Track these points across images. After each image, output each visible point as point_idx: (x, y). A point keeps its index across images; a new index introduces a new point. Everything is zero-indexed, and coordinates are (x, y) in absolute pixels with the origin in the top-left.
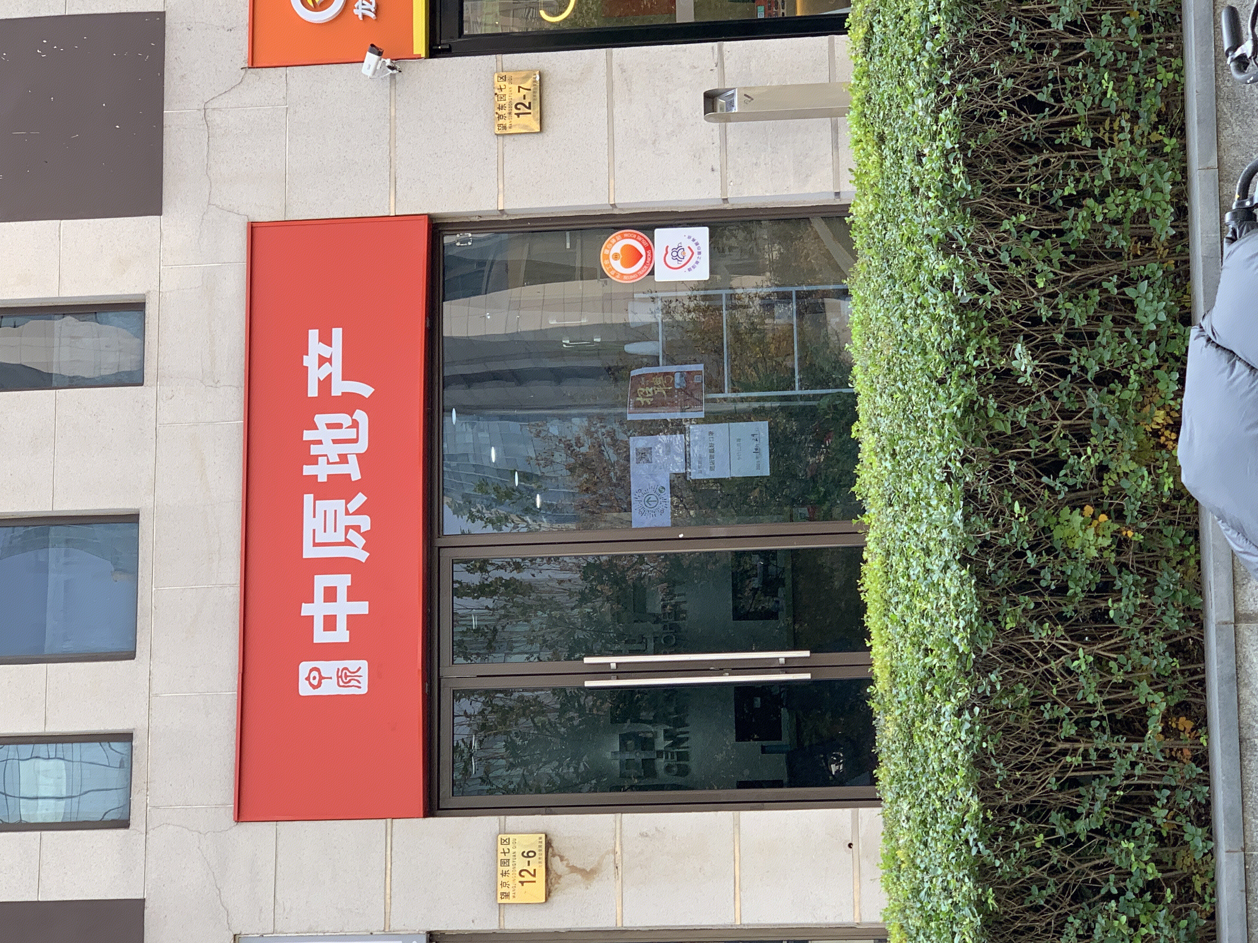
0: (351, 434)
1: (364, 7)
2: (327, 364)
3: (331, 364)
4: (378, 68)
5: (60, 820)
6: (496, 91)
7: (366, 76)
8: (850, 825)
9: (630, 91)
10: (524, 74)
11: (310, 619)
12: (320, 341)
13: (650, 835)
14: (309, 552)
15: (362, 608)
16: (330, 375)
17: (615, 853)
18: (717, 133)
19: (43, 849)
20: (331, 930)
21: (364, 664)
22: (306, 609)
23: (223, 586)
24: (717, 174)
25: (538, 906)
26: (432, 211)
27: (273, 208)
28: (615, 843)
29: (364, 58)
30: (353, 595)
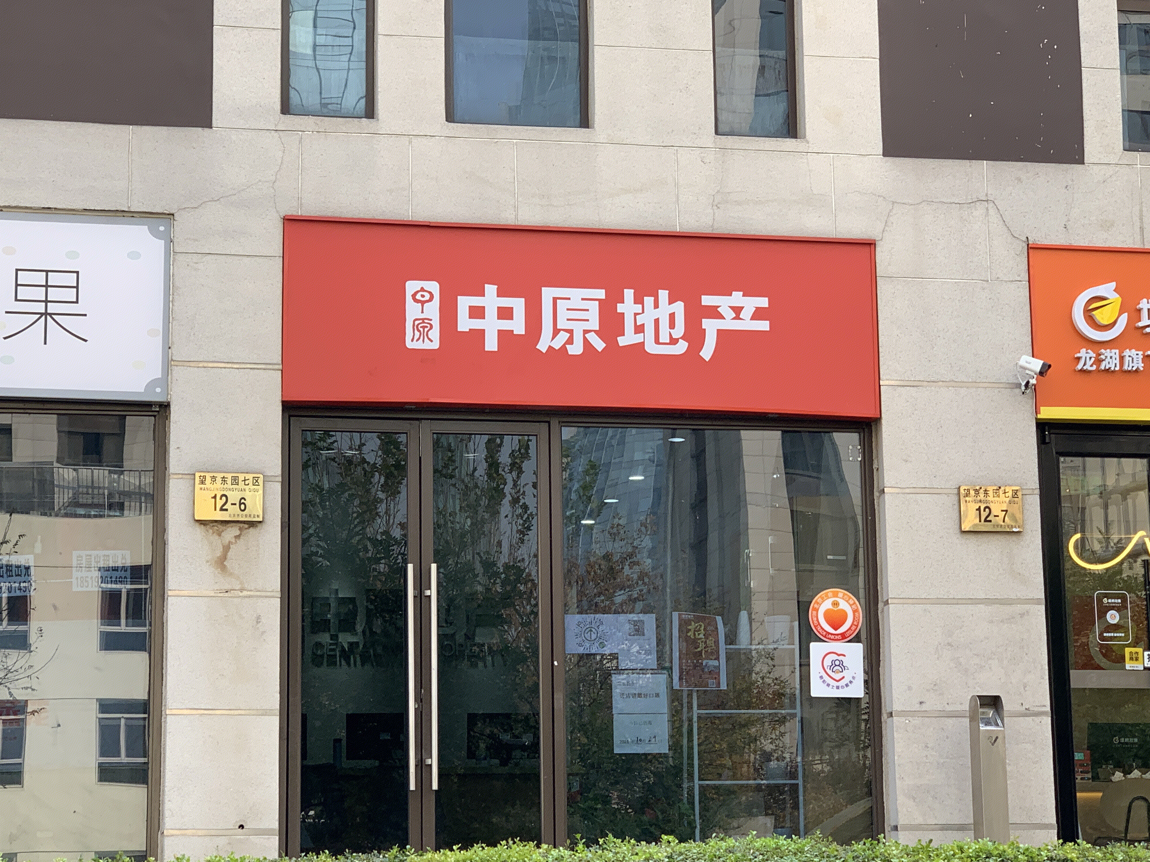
0: (664, 337)
1: (1088, 359)
2: (734, 315)
3: (734, 319)
4: (1027, 372)
5: (291, 48)
6: (1002, 488)
7: (1019, 359)
8: (262, 827)
9: (1002, 621)
10: (1018, 516)
11: (481, 293)
12: (757, 308)
13: (259, 625)
14: (548, 293)
15: (491, 344)
16: (724, 318)
17: (241, 590)
18: (959, 708)
19: (264, 31)
20: (175, 308)
21: (435, 345)
22: (491, 289)
23: (516, 208)
24: (917, 707)
25: (191, 513)
26: (884, 421)
27: (889, 264)
28: (251, 591)
29: (1036, 358)
30: (504, 335)
